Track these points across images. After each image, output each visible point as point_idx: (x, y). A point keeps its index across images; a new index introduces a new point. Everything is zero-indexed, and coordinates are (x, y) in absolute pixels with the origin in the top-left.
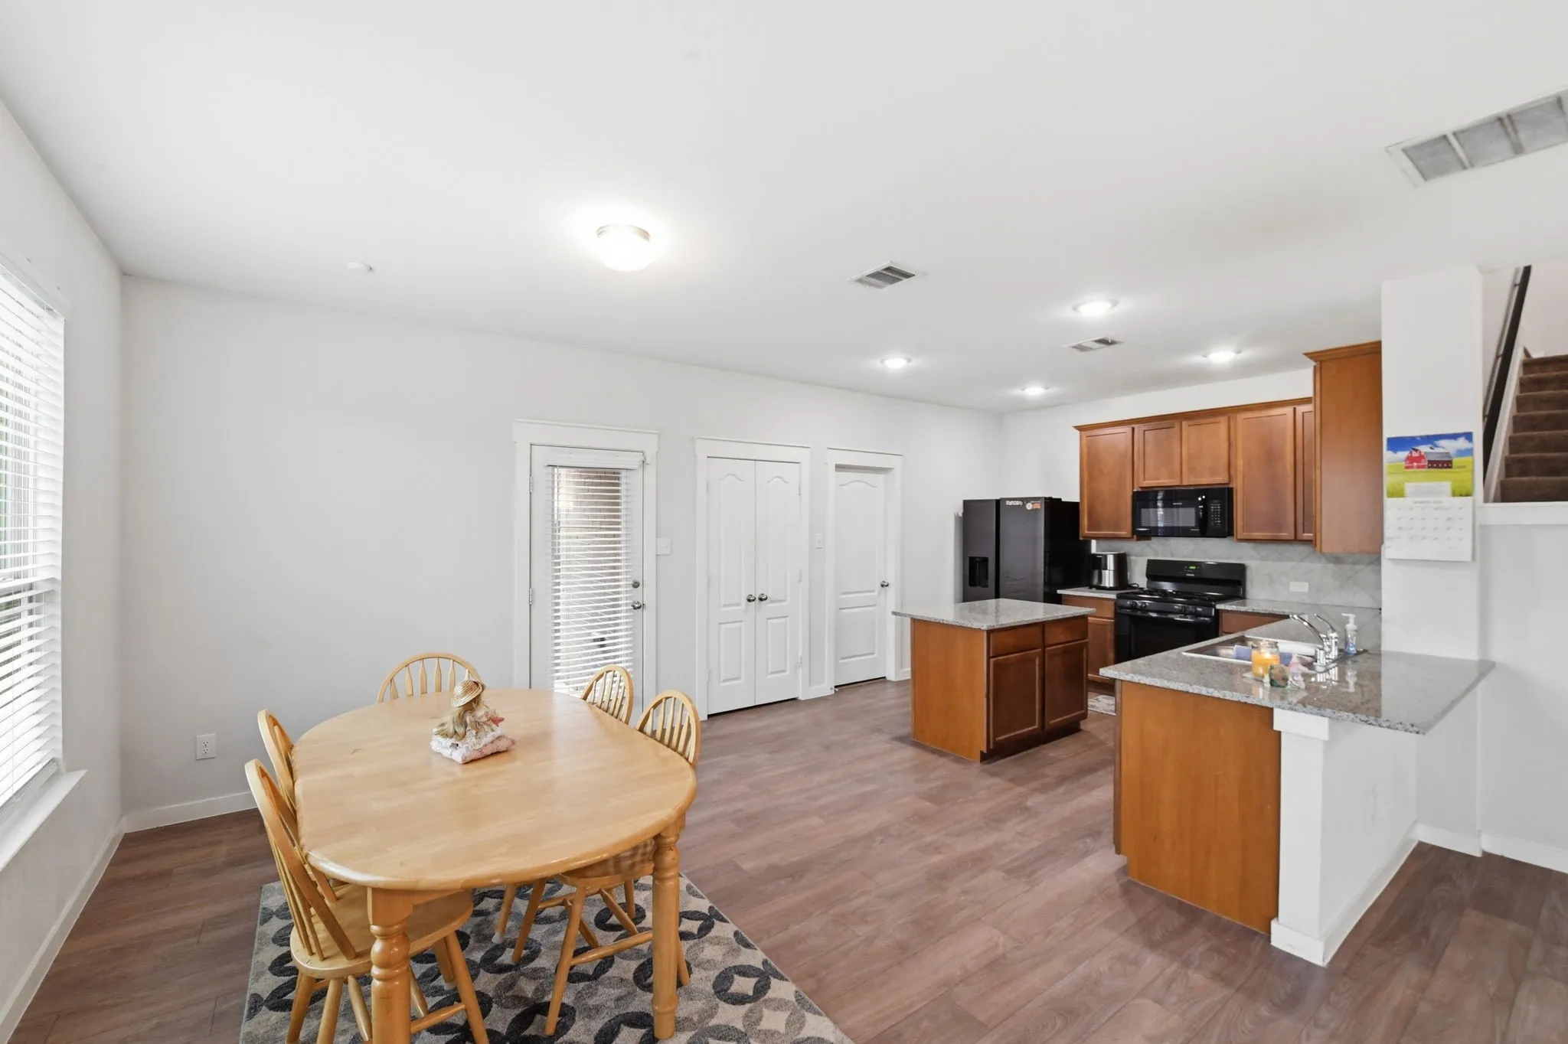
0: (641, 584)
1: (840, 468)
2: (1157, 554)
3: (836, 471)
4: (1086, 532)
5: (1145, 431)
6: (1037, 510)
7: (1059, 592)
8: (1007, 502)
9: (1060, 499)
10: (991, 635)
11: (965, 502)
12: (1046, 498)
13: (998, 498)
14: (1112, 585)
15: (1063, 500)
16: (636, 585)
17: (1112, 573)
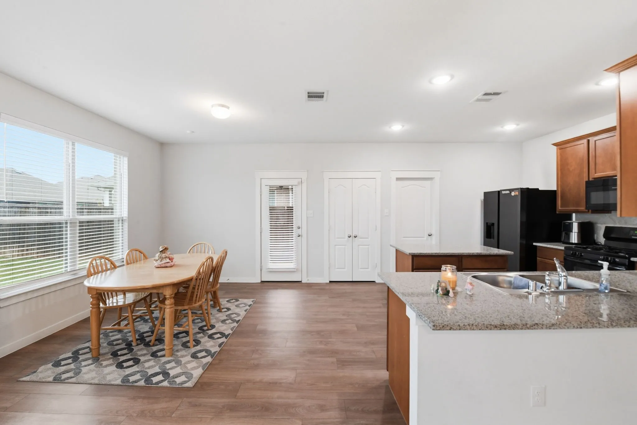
0: (301, 228)
1: (398, 179)
2: (615, 223)
3: (396, 181)
4: (560, 208)
5: (595, 141)
6: (517, 195)
7: (534, 244)
8: (503, 192)
9: (538, 189)
10: (415, 258)
11: (485, 193)
12: (521, 189)
13: (499, 190)
14: (576, 242)
15: (540, 189)
16: (299, 228)
17: (576, 234)
